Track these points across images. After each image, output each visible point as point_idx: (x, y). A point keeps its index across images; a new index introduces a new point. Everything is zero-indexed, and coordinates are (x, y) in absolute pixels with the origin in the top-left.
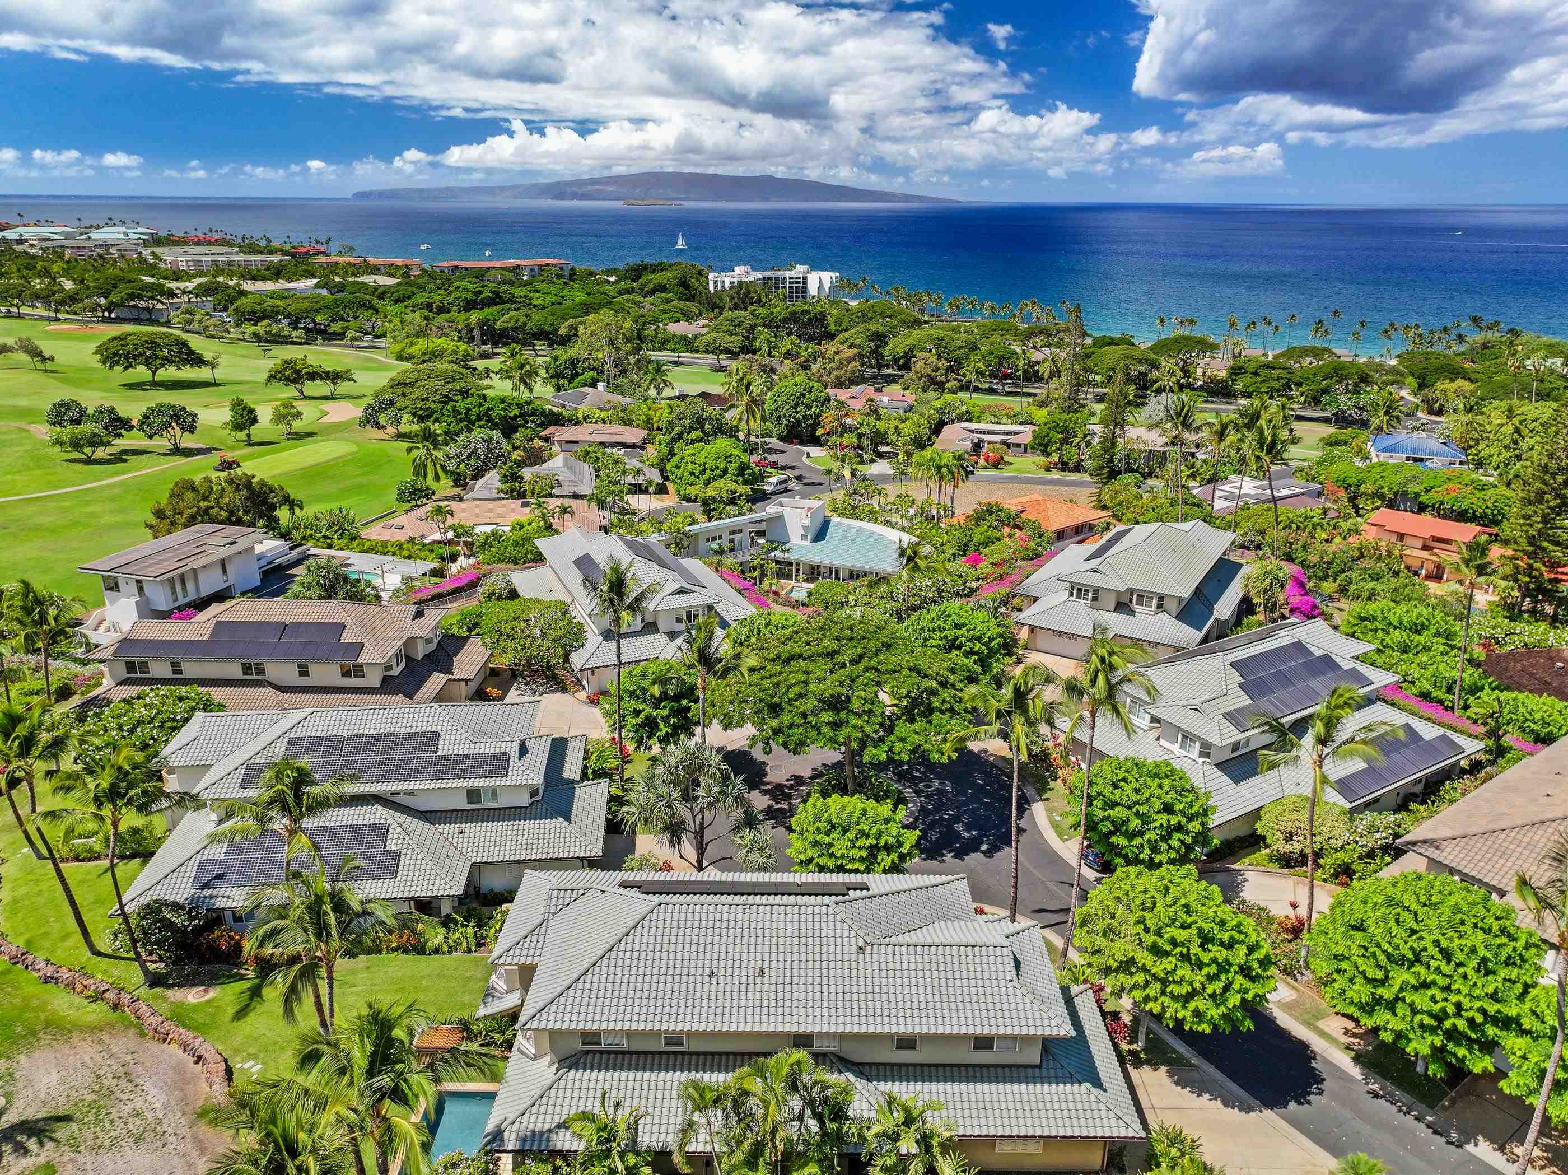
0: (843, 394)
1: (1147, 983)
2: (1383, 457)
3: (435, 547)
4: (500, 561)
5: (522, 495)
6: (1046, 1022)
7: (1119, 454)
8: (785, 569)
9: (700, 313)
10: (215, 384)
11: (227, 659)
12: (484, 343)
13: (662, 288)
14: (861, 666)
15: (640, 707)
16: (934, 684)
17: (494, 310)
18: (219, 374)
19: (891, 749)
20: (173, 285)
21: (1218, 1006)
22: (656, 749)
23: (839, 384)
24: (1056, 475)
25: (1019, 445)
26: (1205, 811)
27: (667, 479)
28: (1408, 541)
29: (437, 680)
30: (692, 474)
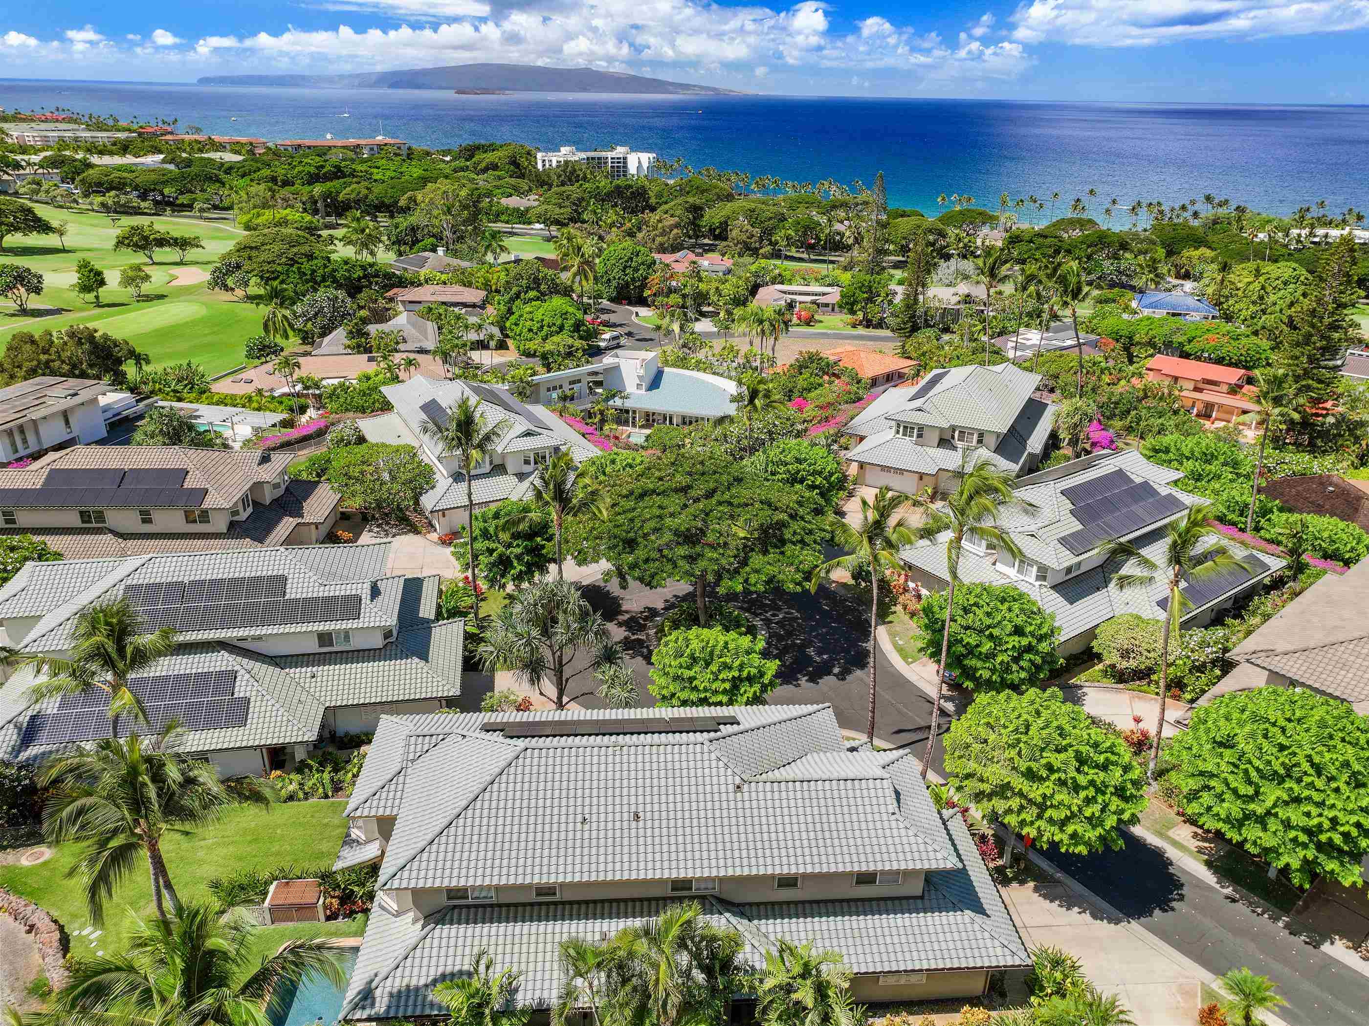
0: (668, 258)
1: (1022, 807)
2: (1146, 312)
3: (284, 399)
4: (347, 410)
5: (368, 350)
6: (931, 854)
7: (920, 311)
8: (624, 417)
9: (530, 190)
10: (64, 251)
11: (62, 507)
12: (328, 214)
13: (494, 167)
14: (714, 501)
15: (493, 546)
16: (784, 516)
17: (337, 183)
18: (69, 241)
19: (746, 581)
20: (19, 157)
21: (1094, 827)
22: (510, 588)
23: (662, 249)
24: (861, 331)
25: (827, 305)
26: (1052, 632)
27: (507, 336)
28: (1181, 383)
29: (288, 524)
30: (530, 330)
